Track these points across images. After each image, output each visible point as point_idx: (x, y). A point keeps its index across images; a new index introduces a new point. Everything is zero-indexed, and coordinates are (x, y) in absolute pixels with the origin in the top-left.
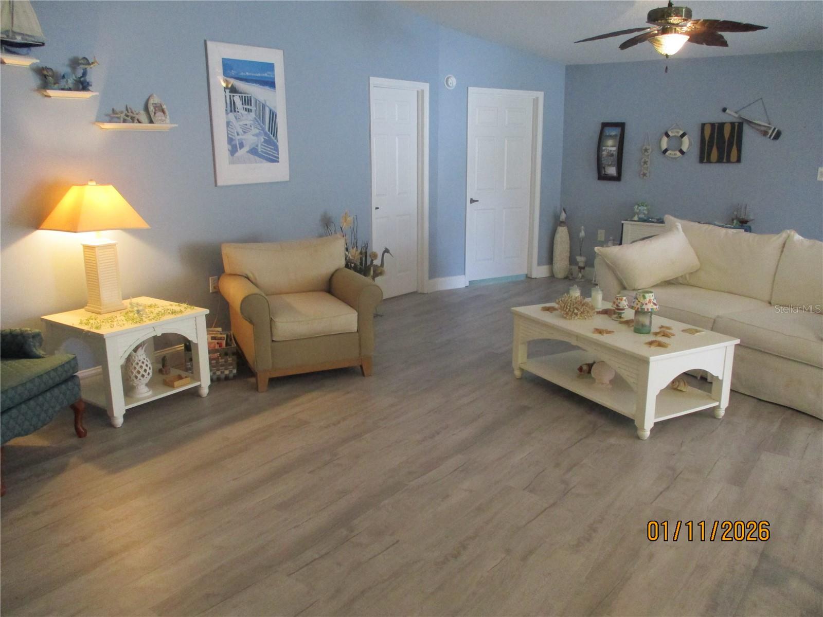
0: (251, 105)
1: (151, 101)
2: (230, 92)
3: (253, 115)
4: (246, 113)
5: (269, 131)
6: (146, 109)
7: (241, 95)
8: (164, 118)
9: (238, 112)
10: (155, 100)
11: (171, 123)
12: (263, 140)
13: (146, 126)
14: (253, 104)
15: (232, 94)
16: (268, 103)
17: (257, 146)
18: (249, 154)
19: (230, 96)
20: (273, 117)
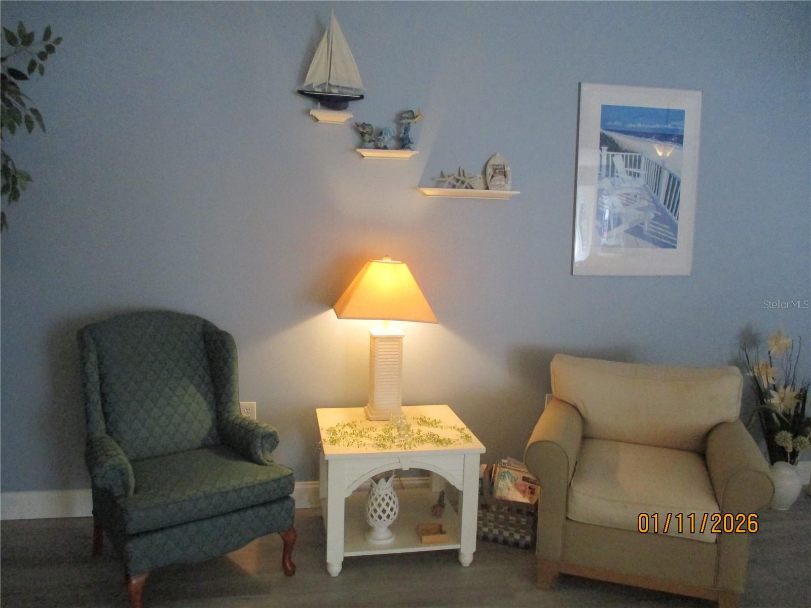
0: (639, 167)
1: (492, 162)
2: (608, 150)
3: (641, 181)
4: (631, 178)
5: (665, 203)
6: (484, 172)
7: (625, 154)
8: (503, 183)
9: (618, 177)
10: (497, 161)
11: (512, 190)
12: (652, 216)
13: (479, 192)
14: (642, 166)
15: (611, 153)
16: (667, 165)
17: (642, 224)
18: (627, 234)
19: (608, 155)
20: (674, 184)
